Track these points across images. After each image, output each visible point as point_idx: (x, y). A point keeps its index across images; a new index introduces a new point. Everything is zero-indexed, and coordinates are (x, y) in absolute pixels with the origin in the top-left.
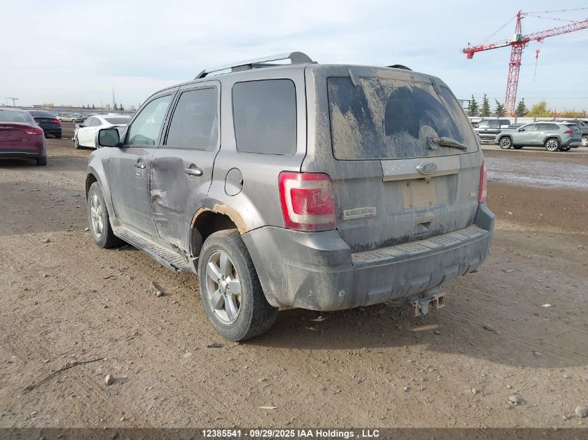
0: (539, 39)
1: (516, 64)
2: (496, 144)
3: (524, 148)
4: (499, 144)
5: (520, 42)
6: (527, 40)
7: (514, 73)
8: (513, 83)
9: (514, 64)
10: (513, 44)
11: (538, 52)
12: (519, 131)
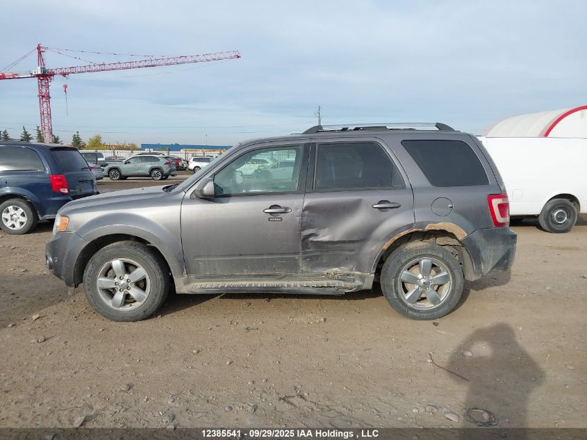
0: (64, 75)
1: (45, 97)
2: (106, 176)
3: (129, 178)
4: (108, 176)
5: (45, 76)
6: (53, 74)
7: (45, 105)
8: (46, 115)
9: (43, 96)
10: (38, 76)
11: (66, 87)
12: (126, 163)
